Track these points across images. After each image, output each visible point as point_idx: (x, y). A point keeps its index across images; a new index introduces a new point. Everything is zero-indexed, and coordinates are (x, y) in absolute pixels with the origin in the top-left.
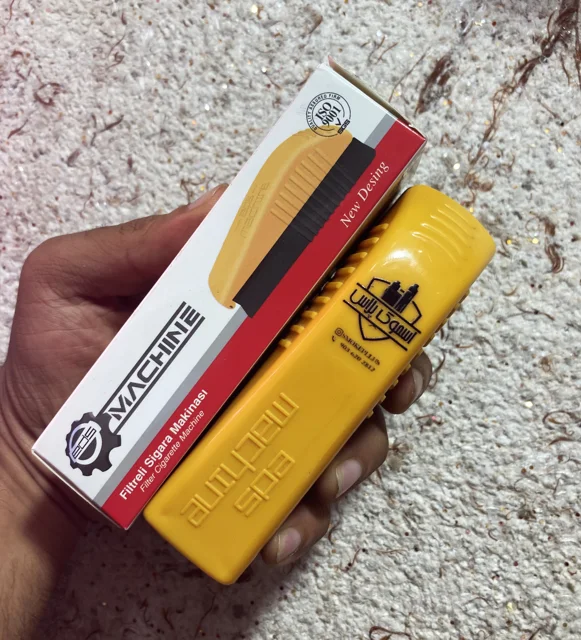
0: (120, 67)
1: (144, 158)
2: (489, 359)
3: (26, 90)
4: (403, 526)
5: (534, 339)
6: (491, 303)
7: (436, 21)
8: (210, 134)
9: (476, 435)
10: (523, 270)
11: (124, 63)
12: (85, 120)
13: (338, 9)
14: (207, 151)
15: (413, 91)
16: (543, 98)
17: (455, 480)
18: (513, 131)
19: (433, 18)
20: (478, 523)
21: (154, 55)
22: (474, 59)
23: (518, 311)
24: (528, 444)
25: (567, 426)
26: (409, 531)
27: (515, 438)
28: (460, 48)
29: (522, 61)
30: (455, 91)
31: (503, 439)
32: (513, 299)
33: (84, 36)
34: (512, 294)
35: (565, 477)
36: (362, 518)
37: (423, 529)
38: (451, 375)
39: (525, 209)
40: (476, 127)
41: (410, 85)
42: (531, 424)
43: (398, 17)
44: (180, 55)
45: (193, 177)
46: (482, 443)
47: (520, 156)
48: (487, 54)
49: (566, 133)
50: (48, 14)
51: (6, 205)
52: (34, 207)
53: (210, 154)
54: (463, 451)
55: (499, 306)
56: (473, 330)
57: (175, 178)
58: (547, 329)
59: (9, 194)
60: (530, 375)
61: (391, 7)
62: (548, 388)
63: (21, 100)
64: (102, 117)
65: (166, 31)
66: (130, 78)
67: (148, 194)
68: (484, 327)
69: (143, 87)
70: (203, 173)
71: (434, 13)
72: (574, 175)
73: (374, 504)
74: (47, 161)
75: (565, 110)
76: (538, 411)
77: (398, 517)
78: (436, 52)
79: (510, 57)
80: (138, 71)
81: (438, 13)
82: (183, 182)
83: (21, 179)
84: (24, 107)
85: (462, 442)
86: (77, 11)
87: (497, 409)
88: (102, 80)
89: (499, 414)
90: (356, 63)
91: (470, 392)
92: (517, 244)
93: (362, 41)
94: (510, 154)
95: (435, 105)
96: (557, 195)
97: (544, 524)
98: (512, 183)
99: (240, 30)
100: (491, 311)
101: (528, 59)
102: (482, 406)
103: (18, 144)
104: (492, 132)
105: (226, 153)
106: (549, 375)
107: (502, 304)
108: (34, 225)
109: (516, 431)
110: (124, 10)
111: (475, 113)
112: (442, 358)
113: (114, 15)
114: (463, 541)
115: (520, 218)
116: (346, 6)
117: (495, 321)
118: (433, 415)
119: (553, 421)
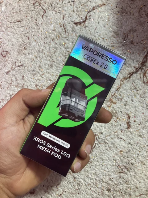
0: (25, 51)
1: (27, 76)
2: (107, 148)
4: (77, 187)
5: (119, 145)
8: (46, 74)
10: (120, 127)
14: (44, 78)
16: (133, 83)
17: (92, 177)
18: (124, 90)
20: (96, 190)
23: (117, 137)
24: (113, 172)
25: (123, 169)
26: (78, 189)
27: (110, 170)
29: (130, 72)
31: (106, 169)
33: (17, 40)
34: (116, 132)
35: (120, 183)
36: (66, 183)
37: (82, 189)
38: (96, 150)
42: (114, 167)
44: (42, 51)
45: (39, 84)
47: (125, 97)
49: (137, 93)
53: (45, 79)
54: (96, 170)
55: (112, 135)
56: (104, 140)
57: (34, 83)
65: (39, 44)
66: (27, 54)
67: (26, 86)
69: (30, 58)
70: (42, 84)
72: (138, 104)
73: (70, 180)
75: (138, 87)
76: (117, 164)
77: (76, 184)
79: (128, 70)
80: (30, 53)
82: (36, 85)
85: (96, 168)
86: (16, 33)
87: (106, 161)
88: (20, 53)
89: (106, 163)
92: (120, 119)
96: (132, 109)
97: (113, 193)
99: (59, 48)
100: (110, 136)
101: (132, 72)
102: (103, 160)
105: (49, 80)
106: (121, 155)
107: (113, 134)
110: (29, 36)
114: (91, 194)
115: (122, 113)
119: (120, 167)
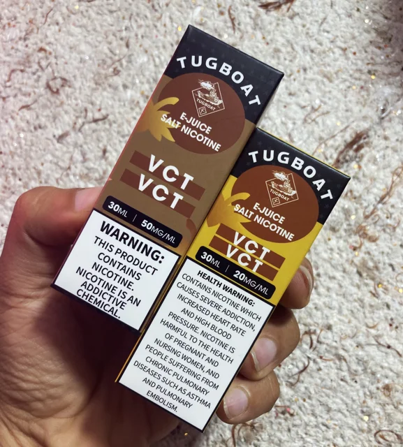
3: (41, 79)
6: (355, 330)
7: (363, 103)
9: (318, 432)
11: (119, 76)
12: (79, 111)
13: (290, 75)
15: (333, 151)
19: (362, 100)
21: (144, 76)
22: (386, 138)
28: (377, 128)
30: (365, 159)
32: (373, 331)
39: (399, 264)
40: (375, 191)
41: (332, 146)
43: (335, 93)
46: (321, 439)
48: (396, 138)
50: (73, 27)
51: (4, 160)
52: (23, 166)
58: (394, 362)
59: (8, 152)
60: (372, 395)
61: (331, 84)
62: (384, 410)
63: (36, 84)
64: (92, 112)
68: (345, 348)
71: (363, 96)
74: (42, 134)
78: (358, 126)
81: (366, 97)
83: (19, 143)
84: (36, 90)
90: (294, 119)
91: (322, 396)
93: (303, 104)
94: (397, 218)
95: (348, 166)
98: (393, 240)
103: (25, 116)
104: (387, 198)
108: (20, 180)
109: (351, 437)
111: (378, 180)
112: (307, 363)
113: (122, 39)
116: (297, 75)
117: (355, 345)
118: (288, 407)
